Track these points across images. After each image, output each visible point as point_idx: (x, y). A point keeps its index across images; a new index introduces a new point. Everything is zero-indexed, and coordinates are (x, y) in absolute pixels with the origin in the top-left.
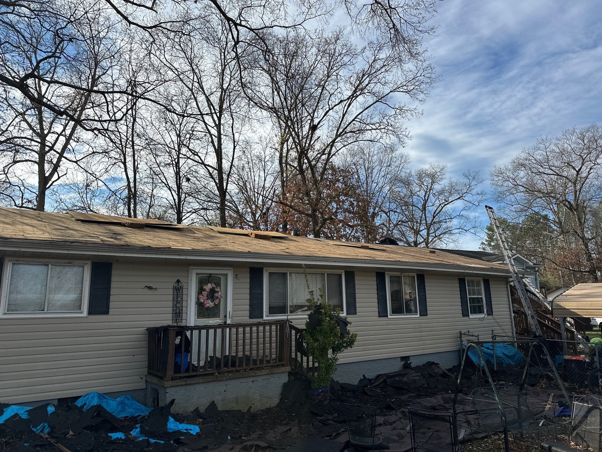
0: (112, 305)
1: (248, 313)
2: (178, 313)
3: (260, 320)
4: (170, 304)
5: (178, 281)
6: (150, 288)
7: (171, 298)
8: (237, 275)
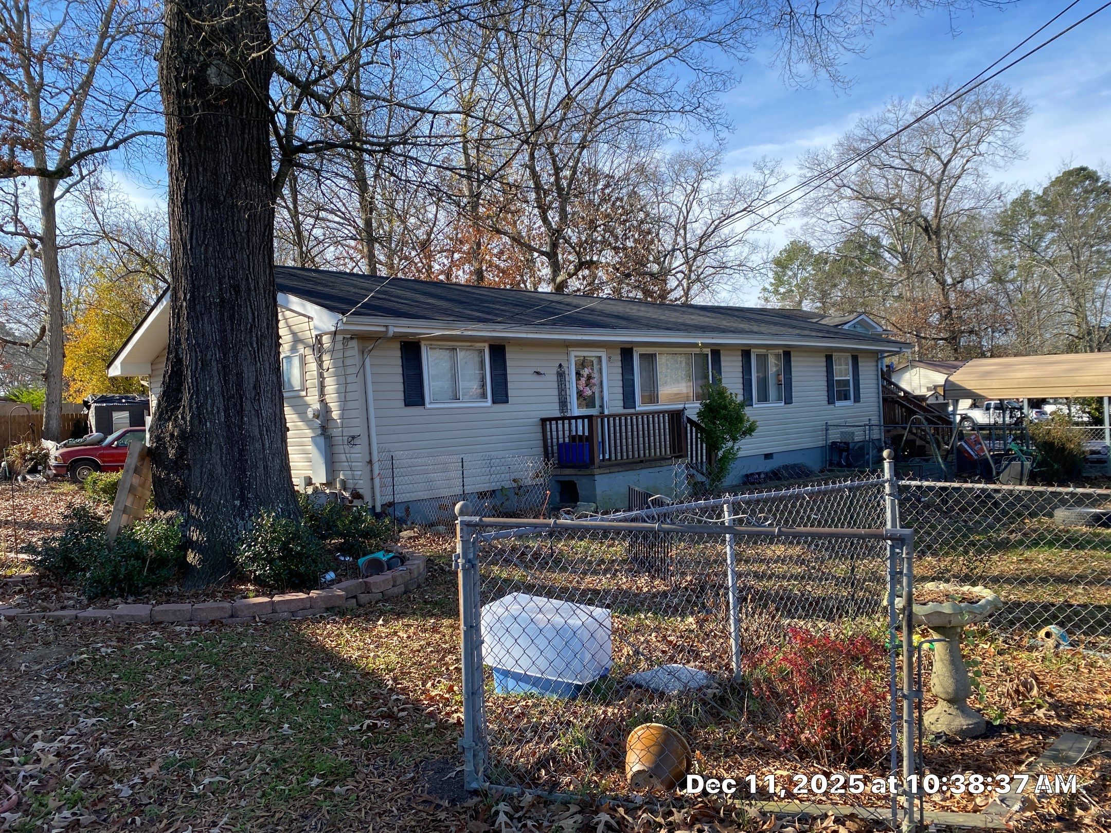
0: (510, 393)
1: (621, 403)
2: (563, 403)
3: (632, 411)
4: (556, 392)
5: (560, 366)
6: (538, 373)
7: (556, 385)
8: (610, 358)
